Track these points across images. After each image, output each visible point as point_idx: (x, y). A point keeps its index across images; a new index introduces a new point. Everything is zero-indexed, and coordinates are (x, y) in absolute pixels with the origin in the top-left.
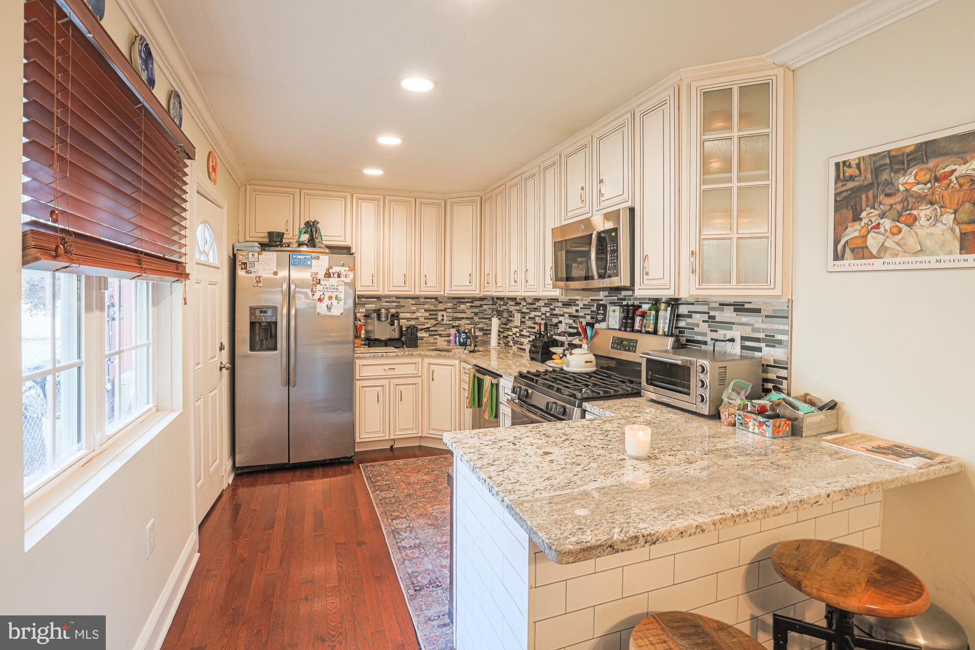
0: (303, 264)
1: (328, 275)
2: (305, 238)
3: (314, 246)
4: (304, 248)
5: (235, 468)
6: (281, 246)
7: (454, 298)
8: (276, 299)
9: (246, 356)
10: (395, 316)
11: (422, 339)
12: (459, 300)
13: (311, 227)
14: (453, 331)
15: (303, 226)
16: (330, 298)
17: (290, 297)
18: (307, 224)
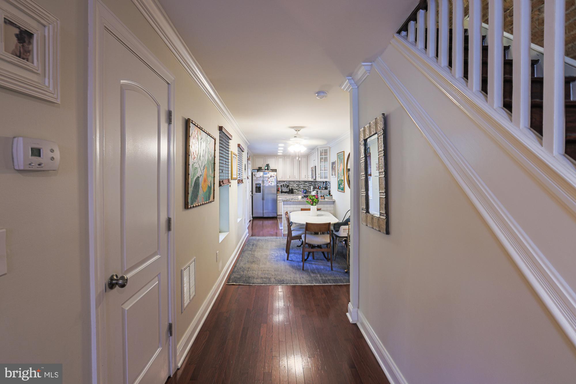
0: (266, 174)
1: (271, 177)
2: (266, 168)
3: (268, 170)
4: (266, 171)
5: (253, 217)
6: (261, 170)
7: (304, 181)
8: (261, 182)
9: (255, 194)
10: (288, 186)
11: (295, 192)
12: (305, 182)
13: (268, 165)
14: (303, 190)
15: (266, 165)
16: (272, 182)
17: (263, 181)
18: (267, 165)
